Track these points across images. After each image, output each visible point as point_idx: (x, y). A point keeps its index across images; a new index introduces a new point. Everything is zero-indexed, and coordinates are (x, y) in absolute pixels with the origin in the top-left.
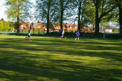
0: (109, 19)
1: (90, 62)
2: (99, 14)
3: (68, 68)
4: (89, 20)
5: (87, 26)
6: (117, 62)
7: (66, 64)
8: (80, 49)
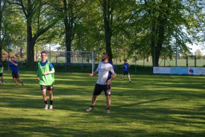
0: (49, 40)
1: (59, 120)
2: (32, 31)
3: (36, 133)
4: (13, 39)
5: (10, 50)
6: (97, 117)
7: (27, 126)
8: (20, 94)
